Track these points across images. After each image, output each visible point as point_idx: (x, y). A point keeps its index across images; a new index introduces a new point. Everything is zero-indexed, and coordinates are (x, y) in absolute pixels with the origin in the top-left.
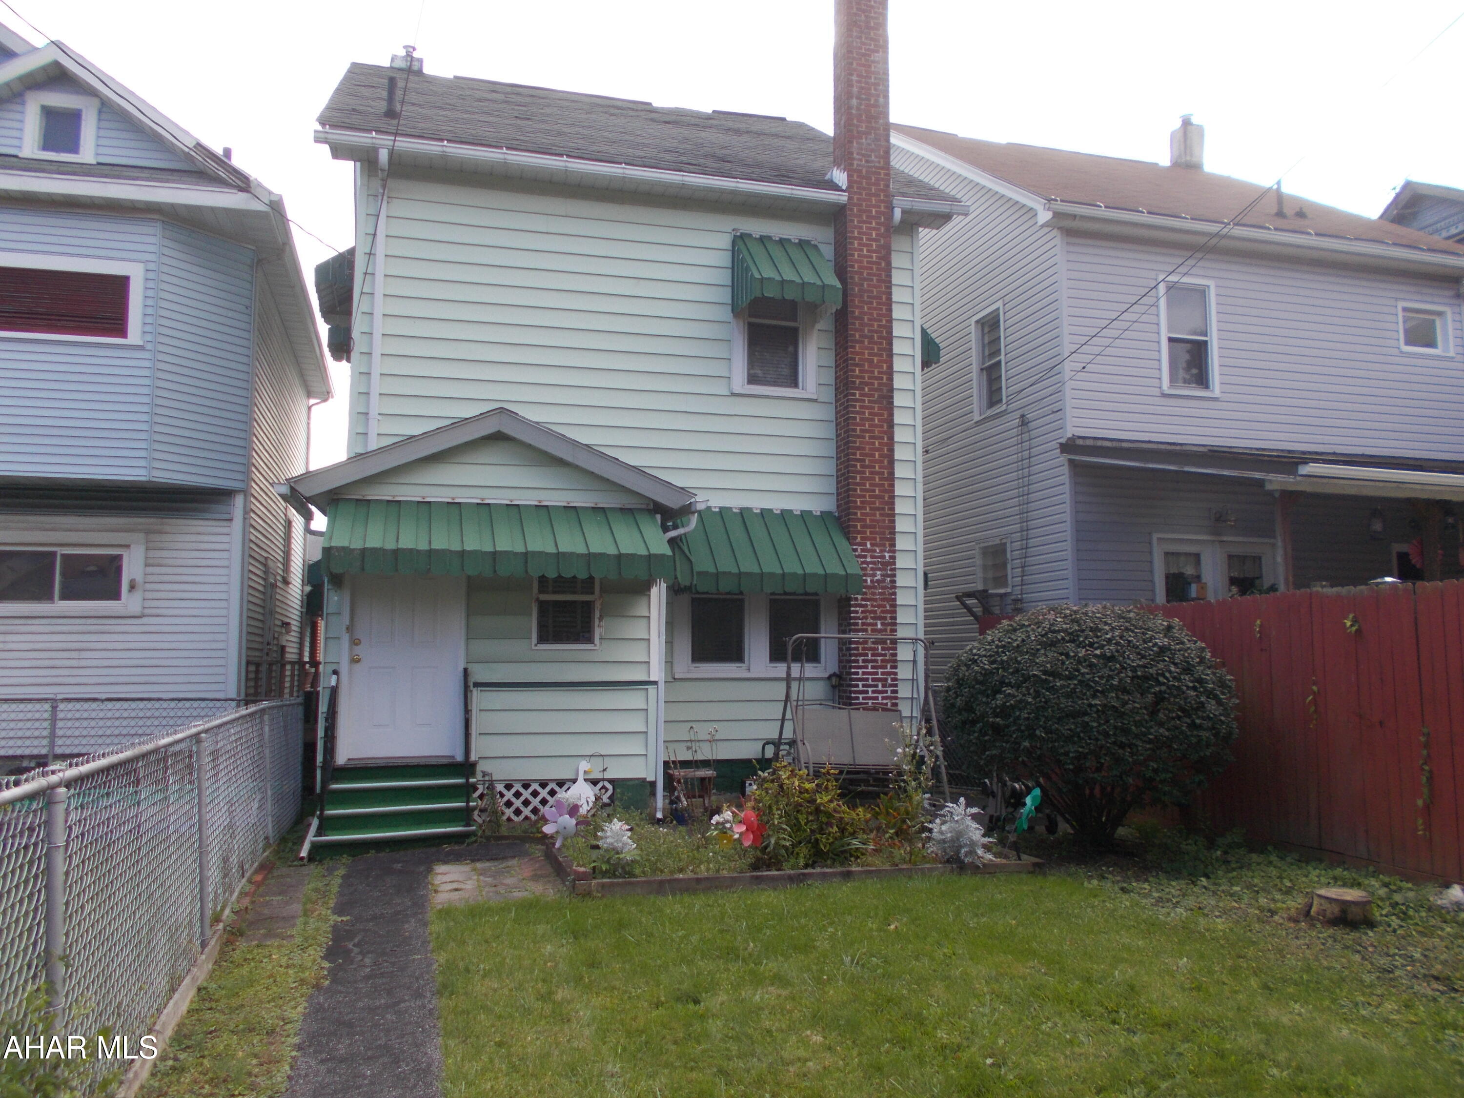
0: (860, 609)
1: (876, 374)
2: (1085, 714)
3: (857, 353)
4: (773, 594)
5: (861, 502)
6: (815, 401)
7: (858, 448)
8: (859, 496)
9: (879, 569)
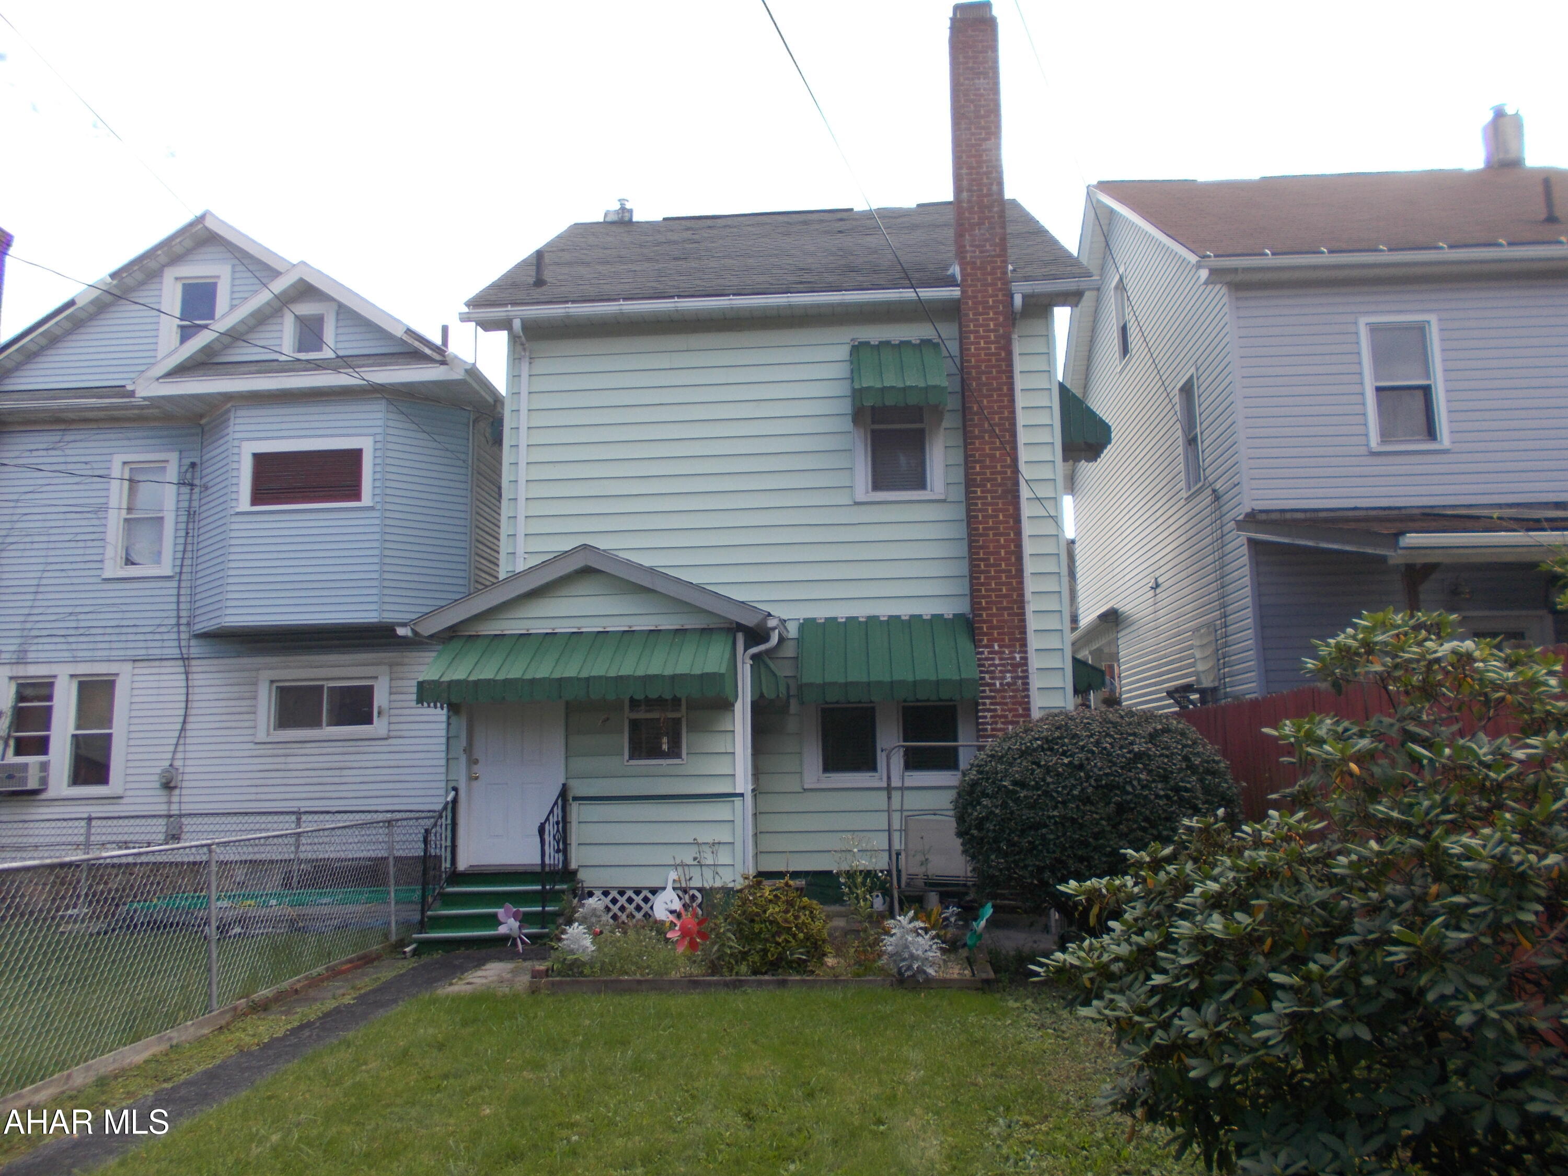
0: (989, 714)
1: (999, 468)
2: (1046, 826)
3: (977, 450)
4: (905, 701)
5: (987, 603)
6: (944, 501)
7: (981, 547)
8: (984, 597)
9: (1009, 671)
